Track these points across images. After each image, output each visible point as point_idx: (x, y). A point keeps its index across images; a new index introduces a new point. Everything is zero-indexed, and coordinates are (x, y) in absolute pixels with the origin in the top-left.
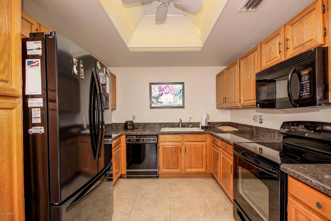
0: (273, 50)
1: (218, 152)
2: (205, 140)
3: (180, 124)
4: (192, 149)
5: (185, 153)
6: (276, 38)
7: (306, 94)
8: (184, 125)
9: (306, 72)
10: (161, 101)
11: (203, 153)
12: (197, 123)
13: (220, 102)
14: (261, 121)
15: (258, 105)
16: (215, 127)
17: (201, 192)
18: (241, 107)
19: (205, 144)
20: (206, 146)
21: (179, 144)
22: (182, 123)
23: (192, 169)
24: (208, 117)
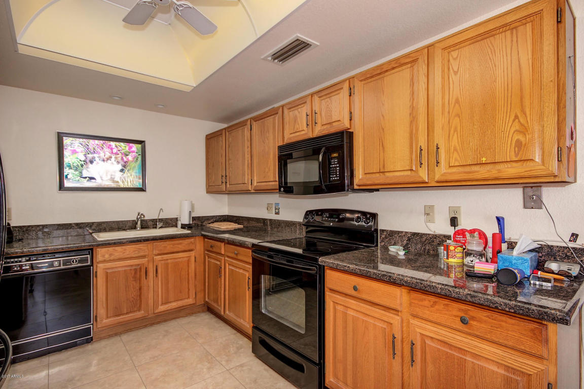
0: (299, 119)
1: (219, 263)
2: (192, 247)
3: (139, 223)
4: (170, 266)
5: (156, 276)
6: (302, 106)
7: (336, 178)
8: (145, 225)
9: (335, 155)
10: (90, 176)
11: (190, 271)
12: (171, 219)
13: (214, 182)
14: (277, 211)
15: (282, 189)
16: (204, 224)
17: (193, 337)
18: (254, 191)
19: (194, 254)
20: (195, 258)
21: (144, 261)
22: (142, 221)
23: (170, 305)
24: (193, 206)
